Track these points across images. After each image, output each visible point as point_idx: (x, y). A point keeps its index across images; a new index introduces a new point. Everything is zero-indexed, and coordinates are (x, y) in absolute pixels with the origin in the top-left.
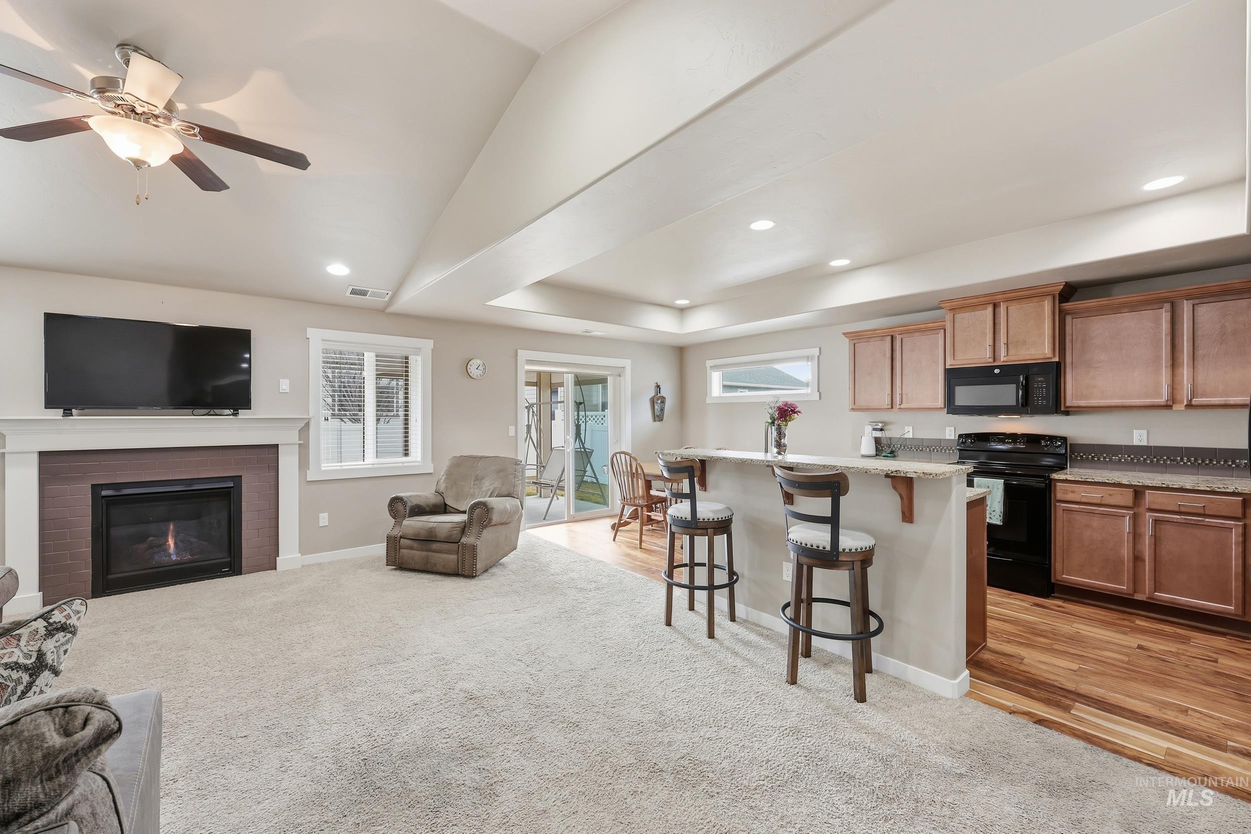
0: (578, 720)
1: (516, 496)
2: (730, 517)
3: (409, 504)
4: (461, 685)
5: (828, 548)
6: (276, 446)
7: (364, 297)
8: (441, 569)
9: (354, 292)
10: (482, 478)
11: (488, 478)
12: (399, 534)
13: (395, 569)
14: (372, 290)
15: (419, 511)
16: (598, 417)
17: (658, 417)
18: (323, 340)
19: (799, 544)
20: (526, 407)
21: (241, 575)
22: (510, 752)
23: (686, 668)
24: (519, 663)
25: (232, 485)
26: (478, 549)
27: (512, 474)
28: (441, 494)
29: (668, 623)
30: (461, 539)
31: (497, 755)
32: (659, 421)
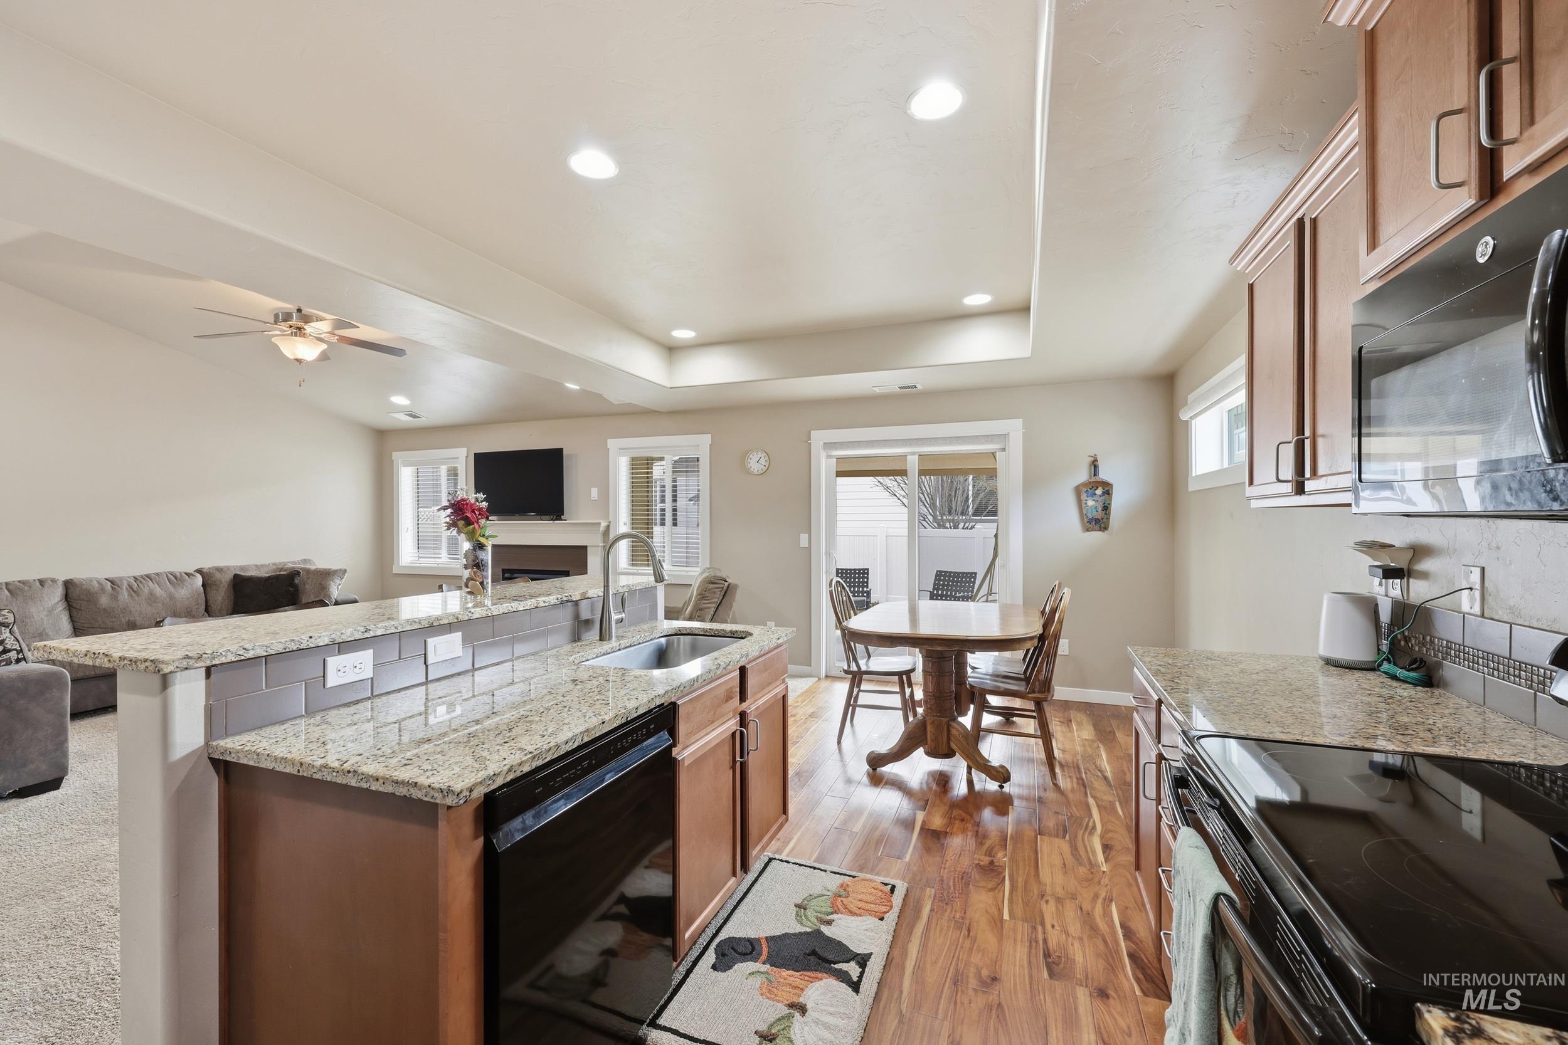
6: (585, 548)
17: (1096, 522)
18: (620, 449)
32: (1100, 530)
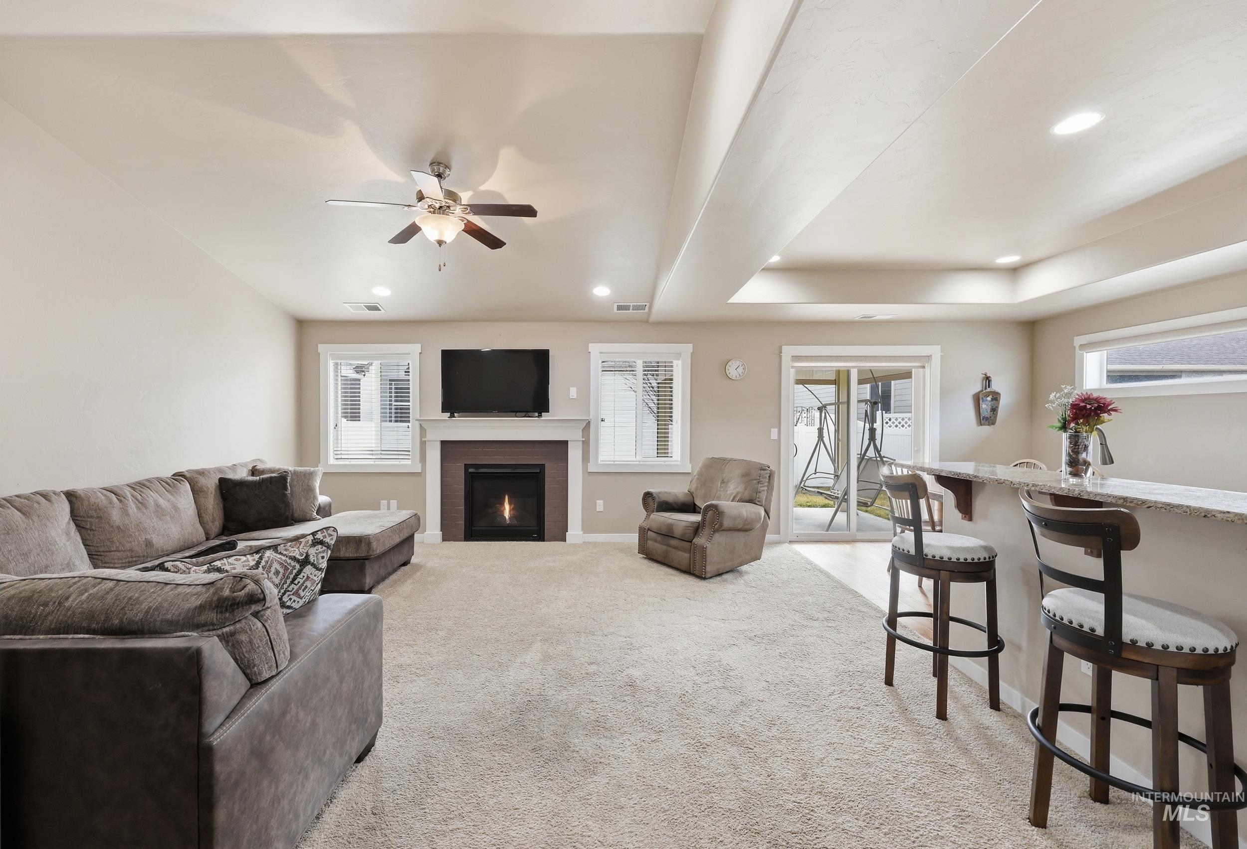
0: (708, 744)
1: (758, 503)
2: (991, 559)
3: (657, 500)
4: (630, 671)
5: (1100, 631)
6: (566, 442)
7: (628, 311)
8: (676, 565)
9: (620, 308)
10: (728, 482)
11: (733, 481)
12: (647, 527)
13: (645, 558)
14: (632, 304)
15: (667, 506)
16: (906, 420)
17: (987, 419)
18: (601, 353)
19: (1051, 615)
20: (819, 409)
21: (544, 541)
22: (629, 743)
23: (875, 741)
24: (692, 669)
25: (539, 471)
26: (707, 551)
27: (756, 480)
28: (692, 494)
29: (889, 681)
30: (694, 538)
31: (618, 741)
32: (989, 425)
